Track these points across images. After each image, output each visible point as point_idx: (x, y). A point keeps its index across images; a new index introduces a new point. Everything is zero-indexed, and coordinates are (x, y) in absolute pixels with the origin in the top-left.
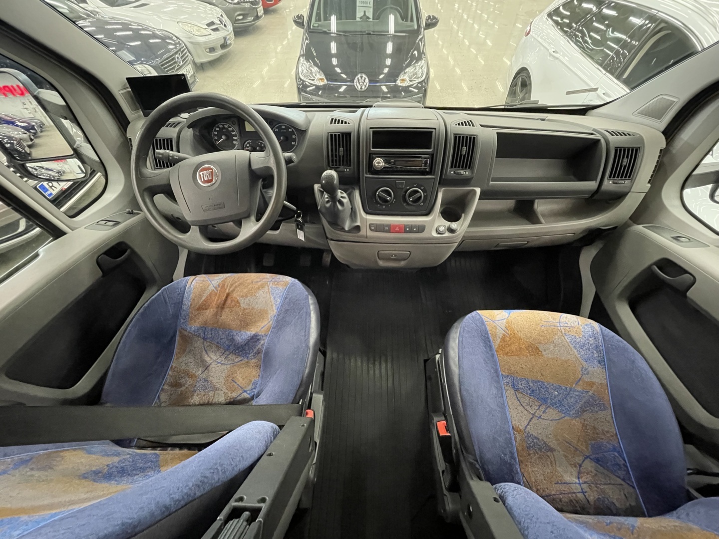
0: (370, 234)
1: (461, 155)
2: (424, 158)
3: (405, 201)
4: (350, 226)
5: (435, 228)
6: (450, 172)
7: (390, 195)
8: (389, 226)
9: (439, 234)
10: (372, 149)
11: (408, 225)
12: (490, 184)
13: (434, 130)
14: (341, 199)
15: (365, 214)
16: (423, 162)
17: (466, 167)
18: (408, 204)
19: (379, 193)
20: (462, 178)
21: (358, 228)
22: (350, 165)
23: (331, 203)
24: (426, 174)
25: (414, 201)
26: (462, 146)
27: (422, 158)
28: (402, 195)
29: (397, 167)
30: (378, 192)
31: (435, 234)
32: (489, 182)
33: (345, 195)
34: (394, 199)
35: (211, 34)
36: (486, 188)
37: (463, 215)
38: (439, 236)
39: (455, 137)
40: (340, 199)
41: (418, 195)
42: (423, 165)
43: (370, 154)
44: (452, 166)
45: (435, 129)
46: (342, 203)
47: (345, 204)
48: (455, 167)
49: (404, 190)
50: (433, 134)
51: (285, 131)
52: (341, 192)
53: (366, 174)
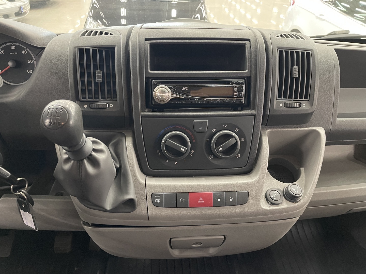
0: (154, 211)
1: (292, 79)
2: (236, 83)
3: (210, 151)
4: (116, 200)
5: (264, 194)
6: (277, 104)
7: (184, 143)
8: (187, 195)
9: (272, 204)
10: (150, 72)
11: (219, 193)
12: (337, 121)
13: (247, 42)
14: (94, 153)
15: (144, 176)
16: (235, 90)
17: (301, 97)
18: (216, 157)
19: (165, 141)
20: (296, 113)
21: (131, 203)
22: (115, 97)
23: (72, 161)
24: (239, 108)
25: (226, 152)
26: (292, 65)
27: (233, 83)
28: (204, 143)
29: (194, 99)
30: (164, 138)
31: (265, 206)
32: (335, 120)
33: (102, 146)
34: (191, 150)
35: (6, 4)
36: (331, 127)
37: (302, 170)
38: (272, 208)
39: (281, 53)
40: (91, 155)
41: (232, 141)
42: (235, 94)
43: (147, 79)
44: (279, 96)
45: (249, 40)
46: (95, 162)
47: (102, 164)
48: (285, 97)
49: (207, 134)
50: (247, 47)
51: (16, 53)
52: (94, 142)
53: (143, 111)
